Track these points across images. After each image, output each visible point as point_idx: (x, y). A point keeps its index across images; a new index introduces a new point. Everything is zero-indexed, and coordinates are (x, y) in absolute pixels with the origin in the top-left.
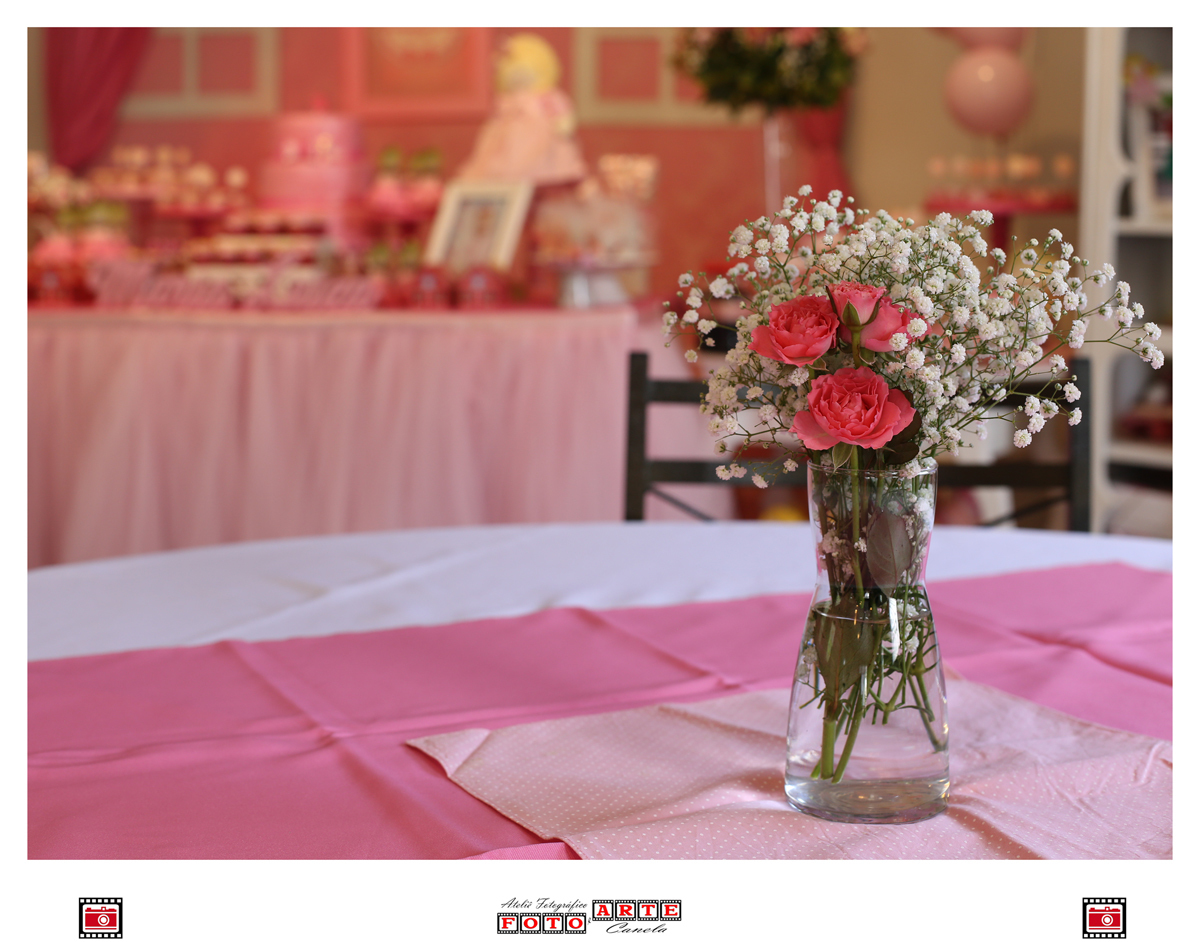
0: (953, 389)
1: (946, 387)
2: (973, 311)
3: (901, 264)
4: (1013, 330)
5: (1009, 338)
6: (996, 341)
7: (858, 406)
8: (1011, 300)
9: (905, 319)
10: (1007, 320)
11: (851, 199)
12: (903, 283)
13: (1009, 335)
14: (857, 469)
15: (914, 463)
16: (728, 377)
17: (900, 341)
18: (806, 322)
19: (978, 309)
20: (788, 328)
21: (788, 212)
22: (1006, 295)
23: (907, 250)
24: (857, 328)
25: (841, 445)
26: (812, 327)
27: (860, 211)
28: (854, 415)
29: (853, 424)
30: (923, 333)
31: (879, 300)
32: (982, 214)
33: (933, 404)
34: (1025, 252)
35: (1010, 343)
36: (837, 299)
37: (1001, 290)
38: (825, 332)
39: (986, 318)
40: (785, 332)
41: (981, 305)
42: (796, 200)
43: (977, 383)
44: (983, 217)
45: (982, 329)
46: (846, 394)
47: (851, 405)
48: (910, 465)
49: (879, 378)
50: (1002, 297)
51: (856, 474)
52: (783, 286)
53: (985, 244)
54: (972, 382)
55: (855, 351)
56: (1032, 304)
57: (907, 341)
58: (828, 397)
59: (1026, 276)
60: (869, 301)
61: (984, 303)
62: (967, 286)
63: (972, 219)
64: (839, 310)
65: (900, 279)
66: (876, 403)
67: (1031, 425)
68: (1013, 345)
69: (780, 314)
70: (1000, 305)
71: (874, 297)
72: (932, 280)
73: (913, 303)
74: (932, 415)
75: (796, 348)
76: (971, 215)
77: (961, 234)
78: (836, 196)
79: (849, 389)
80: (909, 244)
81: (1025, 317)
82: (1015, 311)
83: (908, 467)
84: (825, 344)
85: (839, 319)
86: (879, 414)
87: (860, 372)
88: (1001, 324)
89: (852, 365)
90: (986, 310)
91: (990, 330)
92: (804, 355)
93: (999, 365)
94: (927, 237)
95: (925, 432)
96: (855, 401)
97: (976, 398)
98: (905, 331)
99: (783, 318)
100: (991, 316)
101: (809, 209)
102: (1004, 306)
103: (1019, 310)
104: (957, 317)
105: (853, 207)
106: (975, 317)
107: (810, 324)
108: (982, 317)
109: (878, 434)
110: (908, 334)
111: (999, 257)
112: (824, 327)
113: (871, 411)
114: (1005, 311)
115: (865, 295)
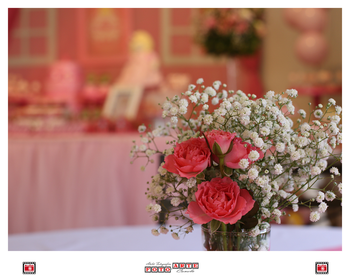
0: (277, 187)
1: (273, 186)
2: (287, 145)
3: (246, 120)
4: (310, 154)
5: (308, 159)
6: (300, 160)
7: (223, 199)
8: (309, 137)
9: (248, 150)
10: (306, 149)
11: (225, 85)
12: (249, 130)
13: (308, 157)
14: (225, 232)
15: (257, 228)
16: (158, 181)
17: (244, 163)
18: (193, 154)
19: (290, 144)
20: (184, 156)
21: (189, 92)
22: (306, 135)
23: (249, 111)
24: (221, 156)
25: (214, 220)
26: (196, 156)
27: (230, 91)
28: (221, 205)
29: (219, 210)
30: (257, 158)
31: (233, 140)
32: (291, 91)
33: (265, 196)
34: (316, 111)
35: (308, 161)
36: (209, 140)
37: (303, 132)
38: (203, 159)
39: (294, 148)
40: (182, 159)
41: (292, 140)
42: (194, 87)
43: (292, 182)
44: (292, 93)
45: (292, 155)
46: (217, 192)
47: (219, 198)
48: (254, 229)
49: (235, 183)
50: (303, 136)
51: (225, 234)
52: (190, 132)
53: (293, 107)
54: (289, 181)
55: (221, 168)
56: (320, 140)
57: (248, 163)
58: (207, 194)
59: (316, 124)
60: (226, 141)
61: (294, 139)
62: (283, 131)
63: (287, 94)
64: (210, 146)
65: (248, 127)
66: (233, 197)
67: (320, 209)
68: (310, 162)
69: (180, 148)
70: (302, 141)
71: (229, 139)
72: (264, 128)
73: (252, 141)
74: (266, 202)
75: (187, 168)
76: (286, 92)
77: (280, 102)
78: (217, 84)
79: (219, 189)
80: (250, 108)
81: (316, 147)
82: (311, 144)
83: (253, 230)
84: (204, 165)
85: (211, 151)
86: (235, 204)
87: (224, 180)
88: (303, 151)
89: (220, 176)
90: (295, 143)
91: (297, 155)
92: (191, 172)
93: (303, 172)
94: (261, 104)
95: (262, 211)
96: (222, 196)
97: (292, 189)
98: (247, 158)
99: (182, 151)
100: (297, 147)
101: (202, 91)
102: (305, 141)
103: (313, 143)
104: (277, 148)
105: (226, 89)
106: (288, 148)
107: (195, 154)
108: (292, 147)
109: (234, 215)
110: (249, 159)
111: (302, 114)
112: (203, 156)
113: (230, 202)
114: (305, 144)
115: (224, 137)
